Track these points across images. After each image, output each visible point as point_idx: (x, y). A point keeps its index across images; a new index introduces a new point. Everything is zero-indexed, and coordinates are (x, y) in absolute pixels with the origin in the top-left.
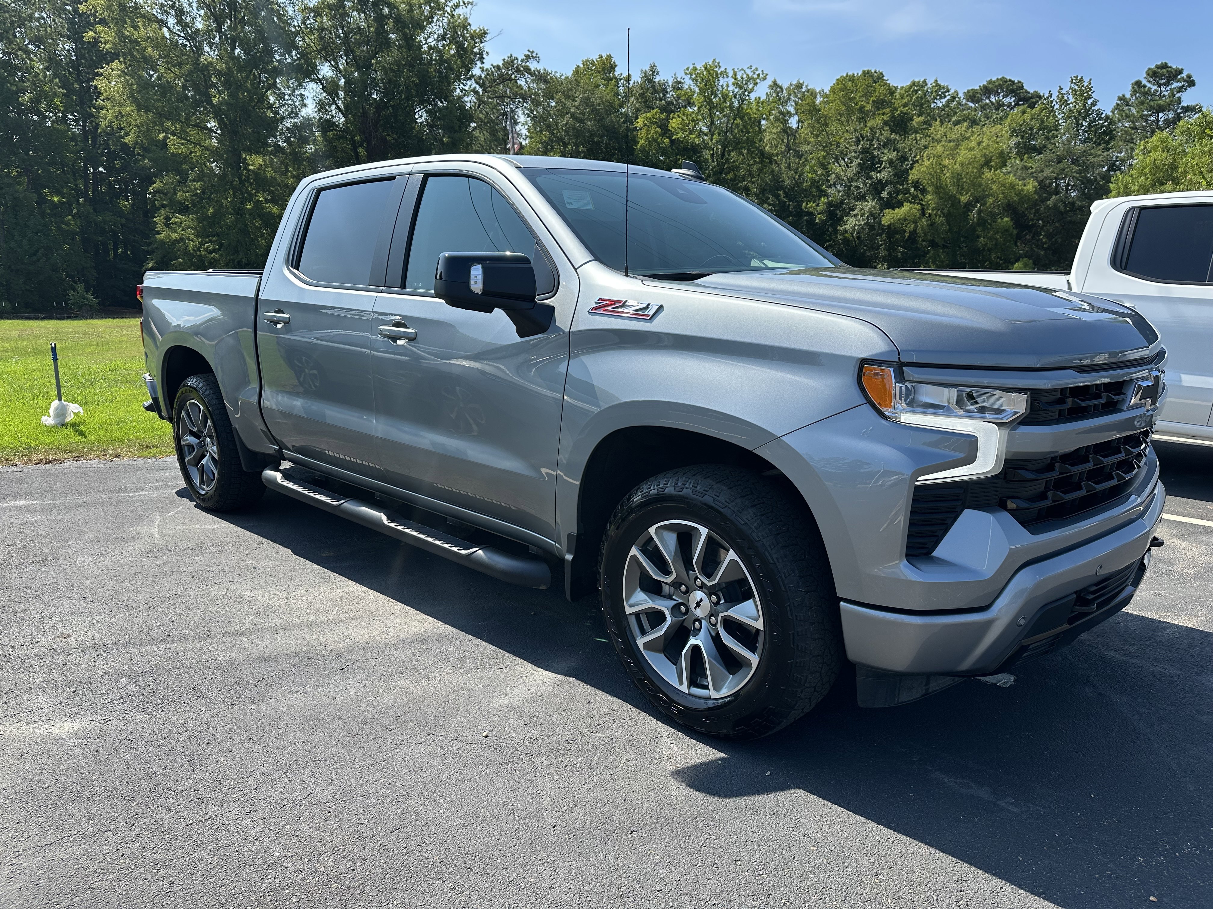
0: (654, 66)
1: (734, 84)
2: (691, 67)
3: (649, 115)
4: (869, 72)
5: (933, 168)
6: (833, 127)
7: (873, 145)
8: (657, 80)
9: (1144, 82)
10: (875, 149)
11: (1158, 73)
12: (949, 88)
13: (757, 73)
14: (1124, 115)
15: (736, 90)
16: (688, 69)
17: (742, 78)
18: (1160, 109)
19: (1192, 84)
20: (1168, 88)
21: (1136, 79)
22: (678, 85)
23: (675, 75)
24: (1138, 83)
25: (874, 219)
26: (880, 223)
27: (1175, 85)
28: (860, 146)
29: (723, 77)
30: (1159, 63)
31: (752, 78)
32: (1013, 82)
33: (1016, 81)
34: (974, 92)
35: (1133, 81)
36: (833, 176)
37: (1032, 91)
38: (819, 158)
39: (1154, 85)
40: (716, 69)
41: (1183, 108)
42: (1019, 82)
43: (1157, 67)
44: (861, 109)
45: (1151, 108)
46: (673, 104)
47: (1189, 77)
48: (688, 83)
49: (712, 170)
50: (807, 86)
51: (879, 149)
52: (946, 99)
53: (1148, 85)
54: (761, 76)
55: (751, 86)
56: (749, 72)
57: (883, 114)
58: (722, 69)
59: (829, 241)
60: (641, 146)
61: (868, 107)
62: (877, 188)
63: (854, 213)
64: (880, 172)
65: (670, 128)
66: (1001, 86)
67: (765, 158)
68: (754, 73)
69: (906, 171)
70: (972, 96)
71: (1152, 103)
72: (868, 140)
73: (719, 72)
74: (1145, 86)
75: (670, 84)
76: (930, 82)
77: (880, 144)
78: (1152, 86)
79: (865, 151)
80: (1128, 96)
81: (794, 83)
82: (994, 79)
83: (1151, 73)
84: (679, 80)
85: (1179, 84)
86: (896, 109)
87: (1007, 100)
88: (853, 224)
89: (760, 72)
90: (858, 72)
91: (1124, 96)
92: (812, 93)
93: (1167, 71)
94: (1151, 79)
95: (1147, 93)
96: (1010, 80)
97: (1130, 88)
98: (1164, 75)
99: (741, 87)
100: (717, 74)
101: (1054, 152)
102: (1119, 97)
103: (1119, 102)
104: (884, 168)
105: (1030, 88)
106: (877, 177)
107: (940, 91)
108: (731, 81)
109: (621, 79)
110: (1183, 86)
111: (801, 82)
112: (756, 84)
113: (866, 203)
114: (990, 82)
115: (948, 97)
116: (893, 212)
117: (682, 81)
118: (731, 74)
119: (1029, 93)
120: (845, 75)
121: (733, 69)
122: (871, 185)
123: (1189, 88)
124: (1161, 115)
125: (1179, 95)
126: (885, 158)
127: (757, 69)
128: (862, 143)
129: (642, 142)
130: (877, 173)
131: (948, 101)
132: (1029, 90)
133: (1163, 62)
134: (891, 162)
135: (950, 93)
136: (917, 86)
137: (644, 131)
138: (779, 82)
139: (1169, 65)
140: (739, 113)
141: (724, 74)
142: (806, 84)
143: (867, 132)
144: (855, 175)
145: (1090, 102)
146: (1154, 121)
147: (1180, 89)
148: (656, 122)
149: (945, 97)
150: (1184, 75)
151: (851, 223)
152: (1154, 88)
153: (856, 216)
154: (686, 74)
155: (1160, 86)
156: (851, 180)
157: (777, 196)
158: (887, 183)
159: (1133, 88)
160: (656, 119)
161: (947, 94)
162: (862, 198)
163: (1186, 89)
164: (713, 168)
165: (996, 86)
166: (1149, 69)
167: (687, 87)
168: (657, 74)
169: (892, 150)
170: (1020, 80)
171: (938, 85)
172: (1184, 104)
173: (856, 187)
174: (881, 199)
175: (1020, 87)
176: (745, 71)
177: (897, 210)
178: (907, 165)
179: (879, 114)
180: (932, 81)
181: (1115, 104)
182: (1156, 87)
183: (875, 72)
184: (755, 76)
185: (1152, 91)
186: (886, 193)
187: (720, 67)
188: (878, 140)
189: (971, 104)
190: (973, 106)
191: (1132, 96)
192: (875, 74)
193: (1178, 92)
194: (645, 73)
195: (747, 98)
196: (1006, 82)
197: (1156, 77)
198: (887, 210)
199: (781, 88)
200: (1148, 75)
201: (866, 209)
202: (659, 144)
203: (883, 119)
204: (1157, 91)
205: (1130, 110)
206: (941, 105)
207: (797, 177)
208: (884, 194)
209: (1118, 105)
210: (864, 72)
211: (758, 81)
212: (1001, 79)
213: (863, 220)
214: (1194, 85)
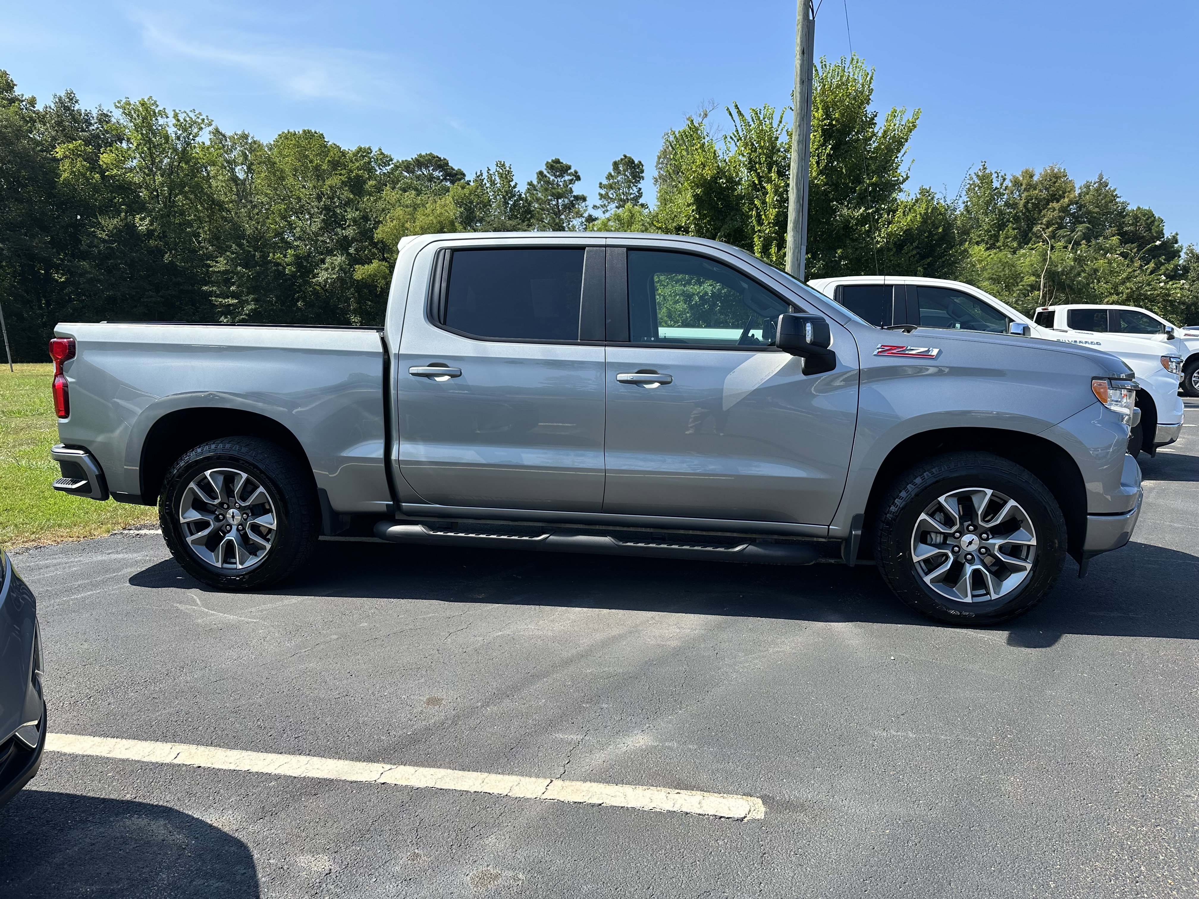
0: (72, 93)
1: (175, 126)
2: (124, 101)
3: (71, 146)
4: (309, 132)
5: (397, 230)
6: (290, 181)
7: (335, 203)
8: (76, 109)
9: (545, 172)
10: (337, 207)
11: (554, 166)
12: (392, 157)
13: (201, 117)
14: (535, 198)
15: (179, 132)
16: (119, 102)
17: (185, 121)
18: (558, 196)
19: (578, 178)
20: (562, 180)
21: (539, 170)
22: (104, 118)
23: (100, 106)
24: (541, 173)
25: (345, 273)
26: (351, 277)
27: (567, 178)
28: (322, 203)
29: (162, 117)
30: (554, 159)
31: (195, 122)
32: (440, 158)
33: (442, 158)
34: (409, 163)
35: (538, 171)
36: (298, 229)
37: (456, 169)
38: (280, 210)
39: (552, 175)
40: (153, 107)
41: (574, 196)
42: (445, 159)
43: (553, 161)
44: (317, 168)
45: (553, 195)
46: (100, 137)
47: (576, 172)
48: (117, 116)
49: (158, 212)
50: (252, 138)
51: (340, 206)
52: (390, 167)
53: (548, 175)
54: (206, 121)
55: (196, 130)
56: (192, 115)
57: (341, 174)
58: (160, 108)
59: (298, 292)
60: (65, 180)
61: (325, 167)
62: (344, 244)
63: (325, 266)
64: (344, 229)
65: (101, 163)
66: (429, 161)
67: (215, 206)
68: (198, 118)
69: (371, 230)
70: (408, 167)
71: (553, 191)
72: (329, 198)
73: (157, 111)
74: (546, 176)
75: (95, 115)
76: (375, 150)
77: (341, 203)
78: (550, 177)
79: (327, 208)
80: (535, 182)
81: (239, 132)
82: (423, 154)
83: (549, 166)
84: (105, 112)
85: (570, 178)
86: (351, 171)
87: (436, 174)
88: (325, 277)
89: (204, 117)
90: (299, 130)
91: (531, 182)
92: (259, 146)
93: (561, 166)
94: (549, 171)
95: (548, 182)
96: (437, 157)
97: (536, 176)
98: (559, 169)
99: (185, 130)
100: (155, 113)
101: (491, 225)
102: (528, 183)
103: (529, 186)
104: (349, 226)
105: (455, 165)
106: (342, 234)
107: (385, 160)
108: (172, 121)
109: (23, 101)
110: (572, 179)
111: (246, 133)
112: (201, 129)
113: (335, 258)
114: (420, 156)
115: (392, 166)
116: (363, 267)
117: (110, 114)
118: (171, 114)
119: (454, 170)
120: (286, 132)
121: (174, 111)
122: (337, 241)
123: (576, 182)
124: (560, 201)
125: (570, 186)
126: (349, 216)
127: (200, 114)
128: (324, 199)
129: (65, 175)
130: (342, 230)
131: (392, 169)
132: (454, 167)
133: (557, 158)
134: (354, 220)
135: (393, 162)
136: (363, 153)
137: (67, 162)
138: (222, 130)
139: (561, 161)
140: (184, 156)
141: (163, 114)
142: (251, 135)
143: (326, 189)
144: (320, 229)
145: (513, 184)
146: (555, 205)
147: (571, 181)
148: (80, 155)
149: (389, 165)
150: (572, 171)
151: (323, 276)
152: (552, 178)
153: (327, 269)
154: (117, 107)
155: (556, 177)
156: (316, 234)
157: (240, 245)
158: (354, 240)
159: (538, 177)
160: (81, 151)
161: (391, 163)
162: (330, 252)
163: (574, 182)
164: (160, 210)
165: (426, 160)
166: (547, 162)
167: (115, 121)
168: (77, 102)
169: (354, 210)
170: (445, 157)
171: (382, 154)
172: (575, 194)
173: (322, 241)
174: (349, 254)
175: (446, 164)
176: (187, 114)
177: (366, 266)
178: (370, 224)
179: (336, 174)
180: (377, 149)
181: (526, 188)
182: (553, 178)
183: (316, 133)
184: (200, 121)
185: (551, 180)
186: (353, 249)
187: (157, 106)
188: (339, 198)
189: (406, 174)
190: (408, 175)
191: (538, 183)
192: (316, 135)
193: (570, 184)
194: (60, 99)
195: (192, 142)
196: (434, 157)
197: (553, 169)
198: (357, 266)
199: (224, 136)
200: (548, 167)
201: (336, 263)
202: (87, 179)
203: (341, 179)
204: (555, 181)
205: (537, 194)
206: (386, 171)
207: (259, 227)
208: (352, 251)
209: (529, 189)
210: (304, 131)
211: (203, 126)
212: (429, 154)
213: (334, 274)
214: (580, 180)
